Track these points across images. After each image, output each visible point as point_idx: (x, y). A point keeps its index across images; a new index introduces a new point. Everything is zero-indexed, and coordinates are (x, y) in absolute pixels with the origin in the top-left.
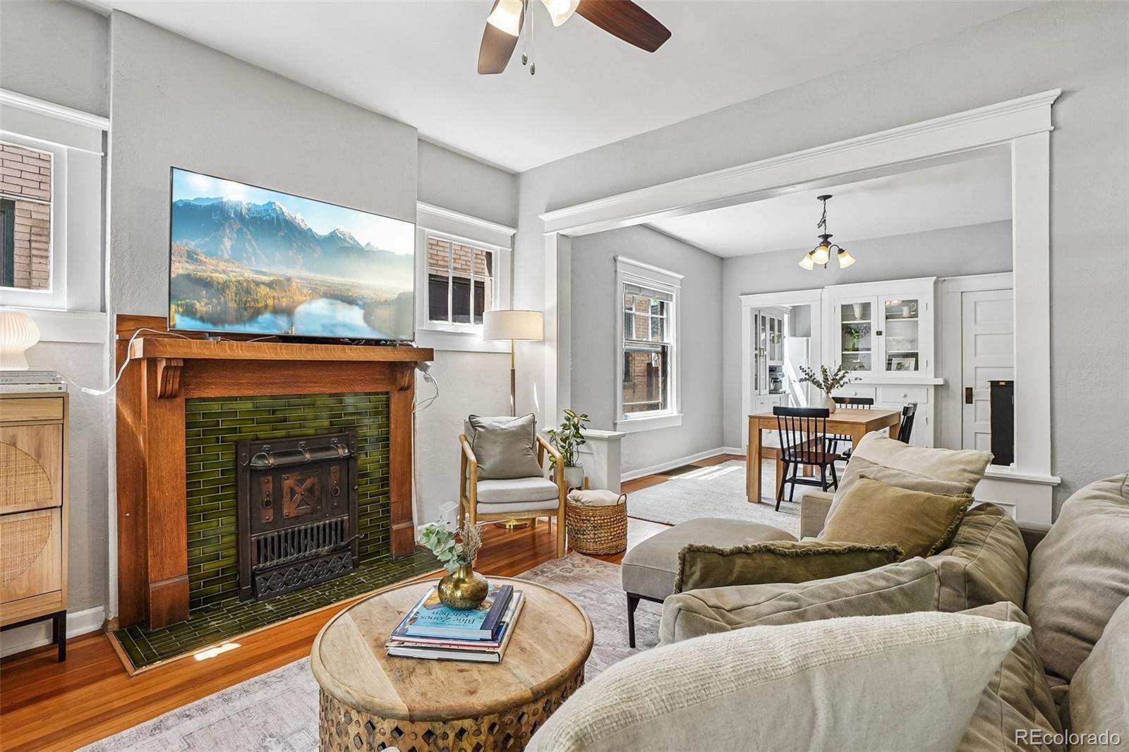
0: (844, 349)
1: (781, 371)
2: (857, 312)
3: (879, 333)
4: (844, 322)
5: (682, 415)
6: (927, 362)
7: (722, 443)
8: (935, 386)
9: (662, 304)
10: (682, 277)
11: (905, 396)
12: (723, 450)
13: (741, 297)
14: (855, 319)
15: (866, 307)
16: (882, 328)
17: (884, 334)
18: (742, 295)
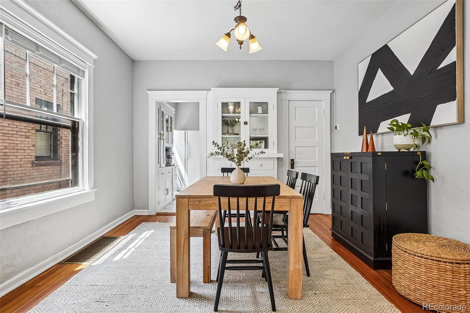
0: (223, 134)
1: (172, 151)
2: (231, 108)
3: (246, 123)
4: (223, 115)
5: (96, 190)
6: (273, 142)
7: (133, 208)
8: (277, 158)
9: (72, 78)
10: (95, 57)
11: (261, 166)
12: (134, 213)
13: (147, 92)
14: (229, 113)
15: (237, 105)
16: (247, 120)
17: (248, 124)
18: (148, 90)
